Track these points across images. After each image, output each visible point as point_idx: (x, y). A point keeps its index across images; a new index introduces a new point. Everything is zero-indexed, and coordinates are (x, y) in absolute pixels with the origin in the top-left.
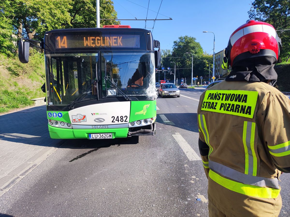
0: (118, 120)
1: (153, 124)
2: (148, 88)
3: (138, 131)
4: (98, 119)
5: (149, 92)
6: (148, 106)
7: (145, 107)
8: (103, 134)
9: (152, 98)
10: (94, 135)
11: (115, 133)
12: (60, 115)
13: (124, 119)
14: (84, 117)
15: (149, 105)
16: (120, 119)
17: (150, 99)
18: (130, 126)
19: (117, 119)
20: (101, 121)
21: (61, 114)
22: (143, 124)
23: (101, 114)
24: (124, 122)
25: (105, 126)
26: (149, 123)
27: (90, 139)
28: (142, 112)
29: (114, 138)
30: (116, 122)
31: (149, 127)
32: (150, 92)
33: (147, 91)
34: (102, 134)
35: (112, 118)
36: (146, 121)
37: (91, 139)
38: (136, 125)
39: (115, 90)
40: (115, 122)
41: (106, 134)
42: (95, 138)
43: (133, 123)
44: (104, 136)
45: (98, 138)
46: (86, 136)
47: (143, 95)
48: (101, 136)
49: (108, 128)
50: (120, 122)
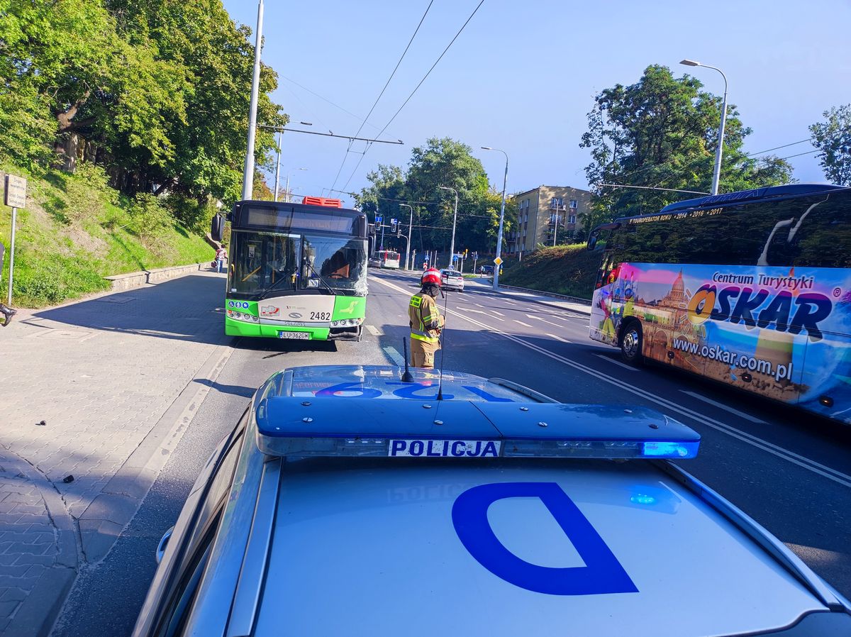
0: (318, 318)
1: (360, 327)
2: (358, 282)
3: (340, 334)
4: (293, 314)
5: (358, 286)
7: (352, 304)
10: (286, 333)
11: (312, 333)
12: (245, 305)
13: (326, 317)
14: (277, 310)
15: (357, 302)
16: (320, 316)
17: (360, 295)
18: (332, 326)
19: (317, 316)
20: (297, 317)
21: (247, 304)
22: (348, 325)
23: (298, 308)
24: (325, 320)
25: (302, 323)
26: (355, 325)
27: (281, 338)
28: (348, 310)
29: (311, 339)
30: (316, 320)
31: (354, 329)
33: (355, 285)
34: (296, 333)
35: (311, 313)
36: (351, 321)
38: (340, 325)
39: (317, 281)
40: (314, 319)
41: (302, 333)
42: (287, 337)
43: (335, 322)
44: (299, 335)
45: (291, 337)
46: (277, 333)
47: (351, 289)
48: (295, 335)
49: (305, 326)
50: (320, 320)
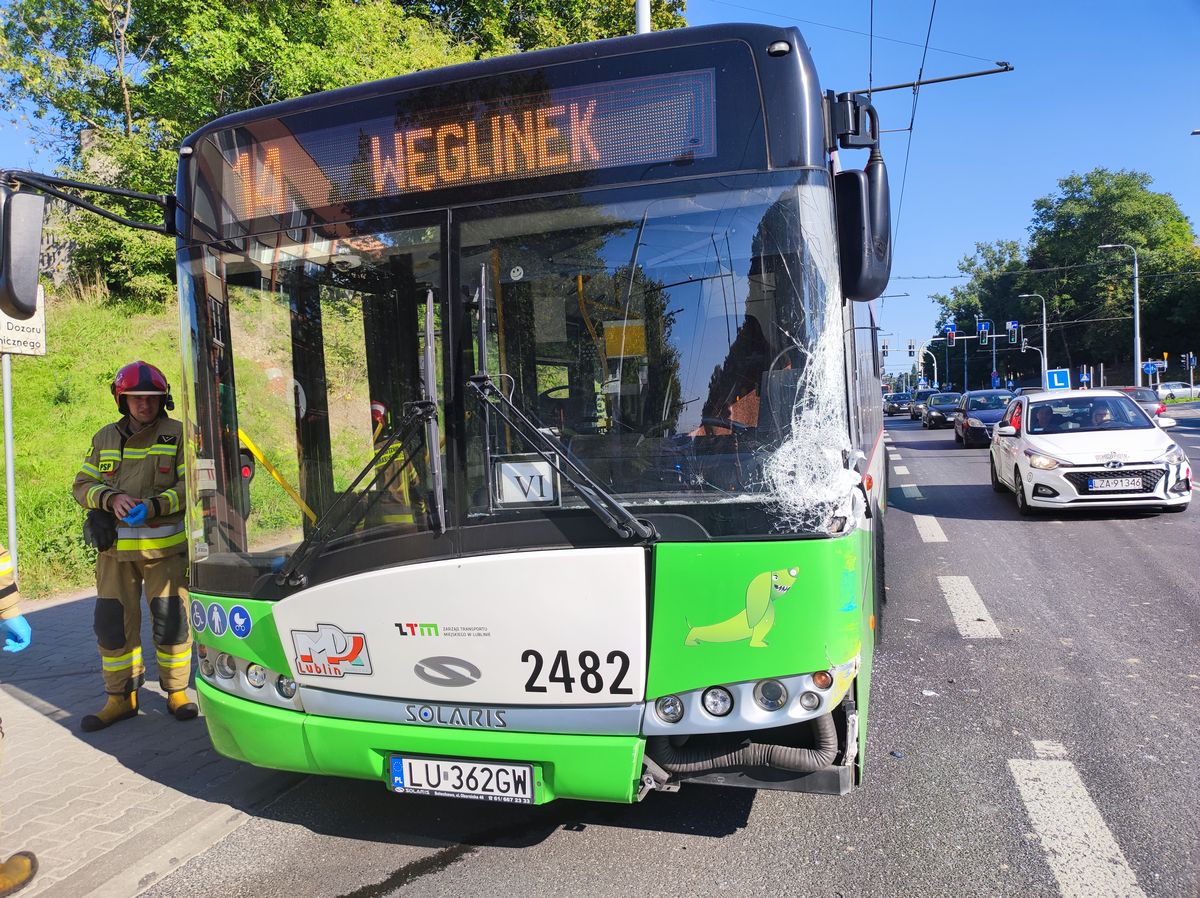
0: (568, 681)
1: (840, 715)
2: (786, 447)
3: (724, 760)
4: (437, 662)
5: (793, 474)
6: (786, 579)
8: (471, 766)
9: (818, 522)
10: (418, 765)
11: (548, 768)
12: (240, 621)
13: (609, 672)
14: (359, 642)
15: (794, 572)
16: (576, 671)
17: (805, 528)
19: (560, 674)
20: (459, 681)
22: (755, 715)
23: (452, 632)
24: (605, 696)
25: (485, 711)
26: (797, 713)
27: (399, 790)
29: (544, 797)
30: (556, 693)
31: (805, 735)
32: (802, 478)
33: (772, 466)
34: (466, 767)
35: (525, 658)
36: (772, 694)
37: (404, 795)
40: (543, 689)
41: (494, 768)
42: (426, 786)
43: (673, 704)
44: (482, 778)
45: (446, 787)
46: (377, 764)
47: (744, 498)
48: (464, 778)
49: (504, 727)
50: (579, 695)
